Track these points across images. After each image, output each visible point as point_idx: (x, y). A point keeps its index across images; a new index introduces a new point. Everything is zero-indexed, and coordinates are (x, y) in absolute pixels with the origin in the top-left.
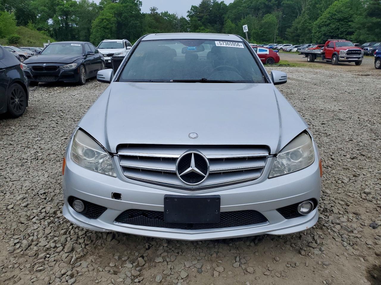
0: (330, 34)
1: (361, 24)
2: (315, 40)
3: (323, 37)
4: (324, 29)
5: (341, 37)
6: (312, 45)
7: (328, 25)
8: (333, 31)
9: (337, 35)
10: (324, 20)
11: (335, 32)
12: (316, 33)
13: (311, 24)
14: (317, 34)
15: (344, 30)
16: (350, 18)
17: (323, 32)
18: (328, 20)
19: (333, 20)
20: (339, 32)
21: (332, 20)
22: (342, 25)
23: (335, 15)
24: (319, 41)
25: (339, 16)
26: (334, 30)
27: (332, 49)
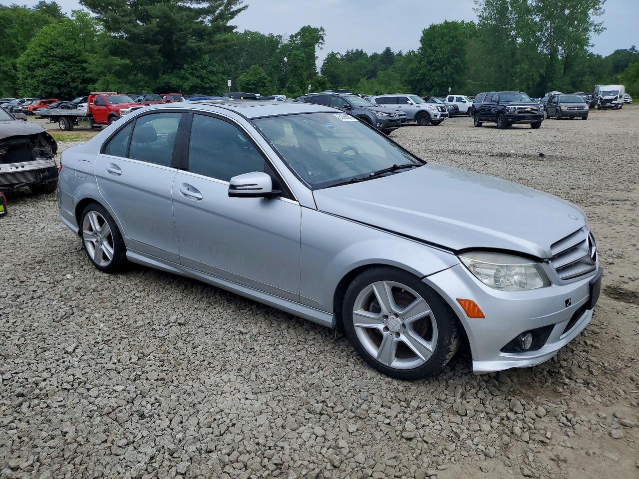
0: (54, 81)
1: (105, 67)
2: (29, 91)
3: (42, 86)
4: (39, 72)
5: (75, 86)
6: (27, 100)
7: (45, 66)
8: (58, 77)
9: (66, 84)
10: (35, 57)
11: (61, 78)
12: (27, 79)
13: (4, 62)
14: (29, 80)
15: (76, 76)
16: (79, 56)
17: (41, 79)
18: (42, 57)
19: (51, 58)
20: (68, 79)
21: (49, 58)
22: (70, 67)
23: (51, 49)
24: (38, 93)
25: (58, 51)
26: (60, 75)
27: (105, 108)
